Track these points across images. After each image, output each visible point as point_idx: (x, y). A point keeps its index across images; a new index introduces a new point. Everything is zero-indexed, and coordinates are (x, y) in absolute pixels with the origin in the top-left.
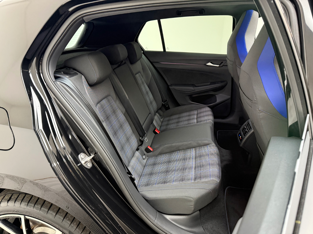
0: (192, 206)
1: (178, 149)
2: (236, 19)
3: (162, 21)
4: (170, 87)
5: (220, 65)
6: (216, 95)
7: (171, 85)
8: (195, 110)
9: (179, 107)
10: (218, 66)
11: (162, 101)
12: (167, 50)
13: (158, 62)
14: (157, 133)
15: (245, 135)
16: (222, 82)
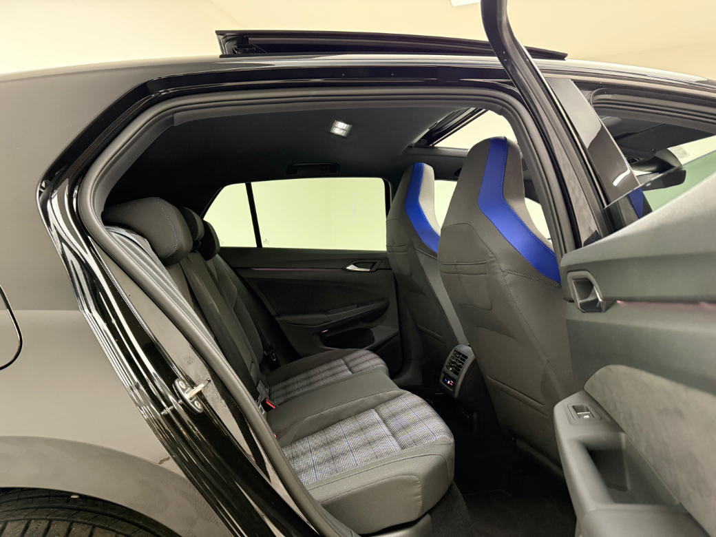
0: (417, 495)
1: (337, 419)
2: (392, 183)
3: (254, 184)
4: (277, 319)
5: (371, 268)
6: (371, 329)
7: (278, 315)
8: (339, 358)
9: (302, 359)
10: (369, 270)
11: (264, 350)
12: (264, 245)
13: (248, 268)
14: (272, 408)
15: (457, 374)
16: (379, 300)
